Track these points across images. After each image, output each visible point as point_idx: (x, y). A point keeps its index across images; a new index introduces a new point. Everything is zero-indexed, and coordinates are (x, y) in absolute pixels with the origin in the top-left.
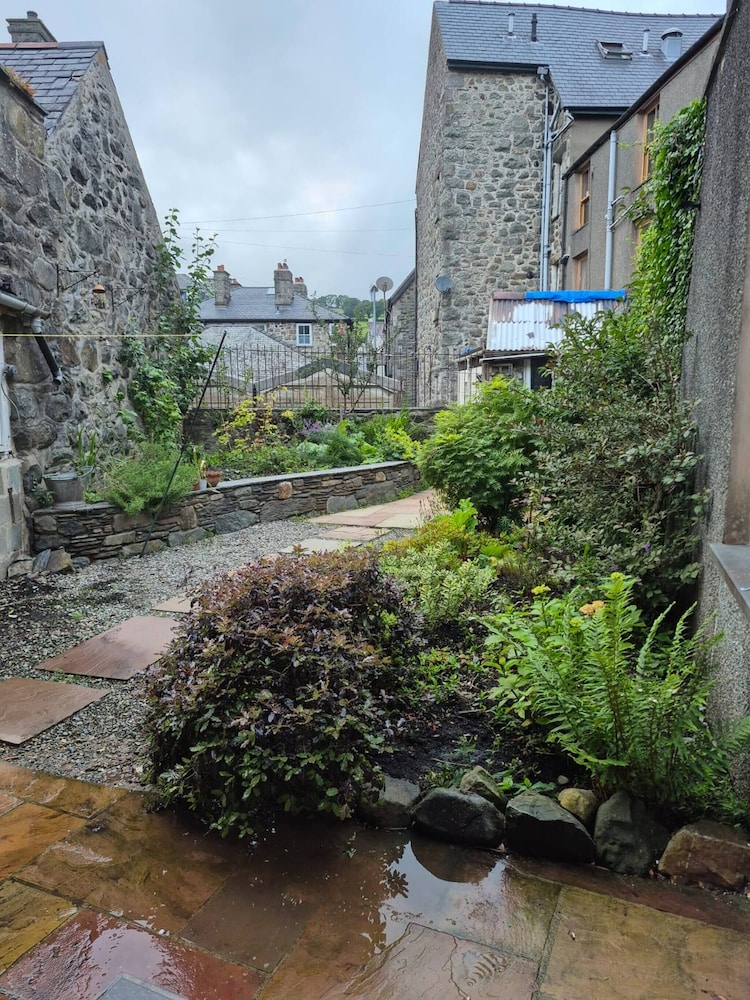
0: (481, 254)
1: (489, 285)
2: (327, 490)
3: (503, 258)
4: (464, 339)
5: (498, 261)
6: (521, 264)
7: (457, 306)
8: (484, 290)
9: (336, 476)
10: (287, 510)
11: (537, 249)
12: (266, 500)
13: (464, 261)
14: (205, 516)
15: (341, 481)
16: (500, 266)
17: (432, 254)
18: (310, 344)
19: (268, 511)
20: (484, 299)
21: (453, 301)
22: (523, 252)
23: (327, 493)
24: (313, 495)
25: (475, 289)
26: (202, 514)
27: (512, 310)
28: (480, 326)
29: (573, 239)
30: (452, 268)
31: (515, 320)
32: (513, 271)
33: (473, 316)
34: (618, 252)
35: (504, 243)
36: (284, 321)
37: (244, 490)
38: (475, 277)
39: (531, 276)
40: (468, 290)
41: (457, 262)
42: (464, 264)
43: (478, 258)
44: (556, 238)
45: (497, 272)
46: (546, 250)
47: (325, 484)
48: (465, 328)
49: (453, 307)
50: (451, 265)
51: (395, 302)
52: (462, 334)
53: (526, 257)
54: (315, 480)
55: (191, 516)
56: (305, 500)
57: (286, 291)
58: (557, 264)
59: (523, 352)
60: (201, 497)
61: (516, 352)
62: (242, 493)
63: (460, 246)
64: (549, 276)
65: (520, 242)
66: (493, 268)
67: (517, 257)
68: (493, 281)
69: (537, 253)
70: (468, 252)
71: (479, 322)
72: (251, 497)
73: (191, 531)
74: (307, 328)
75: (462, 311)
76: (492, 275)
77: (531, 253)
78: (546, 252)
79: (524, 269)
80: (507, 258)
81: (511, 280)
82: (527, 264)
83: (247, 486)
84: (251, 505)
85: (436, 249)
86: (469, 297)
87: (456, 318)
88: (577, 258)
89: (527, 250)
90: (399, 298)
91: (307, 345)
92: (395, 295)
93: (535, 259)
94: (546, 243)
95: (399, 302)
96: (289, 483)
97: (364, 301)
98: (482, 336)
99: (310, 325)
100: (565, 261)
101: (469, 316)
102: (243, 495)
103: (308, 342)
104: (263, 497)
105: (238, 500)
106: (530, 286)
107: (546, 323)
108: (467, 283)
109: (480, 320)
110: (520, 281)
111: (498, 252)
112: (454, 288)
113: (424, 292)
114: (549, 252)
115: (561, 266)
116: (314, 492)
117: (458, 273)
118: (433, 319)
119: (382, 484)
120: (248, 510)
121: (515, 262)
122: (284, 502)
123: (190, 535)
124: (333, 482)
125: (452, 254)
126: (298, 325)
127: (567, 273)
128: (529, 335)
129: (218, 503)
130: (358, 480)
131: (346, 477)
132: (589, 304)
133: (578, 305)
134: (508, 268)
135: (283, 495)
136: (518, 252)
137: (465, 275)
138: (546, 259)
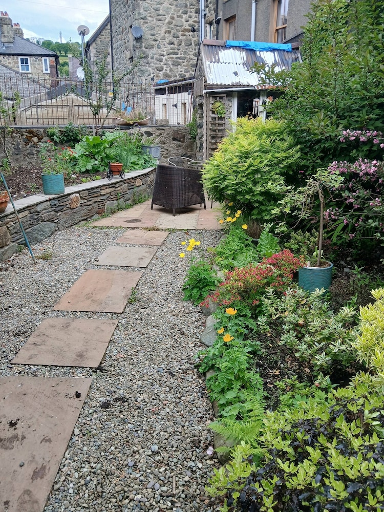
0: (161, 12)
1: (167, 35)
2: (105, 197)
3: (175, 17)
4: (151, 71)
5: (172, 18)
6: (187, 21)
7: (146, 48)
8: (164, 38)
9: (110, 186)
10: (78, 217)
11: (197, 12)
12: (61, 211)
13: (150, 16)
14: (16, 233)
15: (114, 189)
16: (174, 22)
17: (125, 10)
18: (30, 71)
19: (64, 220)
20: (164, 45)
21: (143, 45)
22: (189, 13)
23: (105, 200)
24: (95, 202)
25: (158, 37)
26: (14, 231)
27: (218, 54)
28: (162, 63)
29: (224, 7)
30: (142, 21)
31: (221, 61)
32: (182, 26)
33: (157, 56)
34: (260, 17)
35: (176, 6)
36: (9, 55)
37: (44, 205)
38: (157, 29)
39: (194, 31)
40: (153, 38)
41: (145, 17)
42: (150, 19)
43: (159, 15)
44: (210, 5)
45: (172, 26)
46: (203, 13)
47: (103, 192)
48: (152, 64)
49: (144, 49)
50: (142, 18)
51: (92, 43)
52: (150, 69)
53: (190, 17)
54: (96, 190)
55: (5, 235)
56: (90, 207)
57: (8, 32)
58: (211, 24)
59: (233, 86)
60: (11, 216)
61: (229, 87)
62: (43, 208)
63: (147, 5)
64: (206, 31)
65: (186, 6)
66: (170, 23)
67: (184, 16)
68: (169, 32)
69: (197, 15)
70: (153, 10)
71: (161, 61)
72: (50, 210)
73: (6, 248)
74: (26, 60)
75: (150, 53)
76: (169, 28)
77: (194, 14)
78: (203, 15)
79: (190, 25)
80: (178, 16)
81: (181, 33)
82: (191, 22)
83: (46, 201)
84: (51, 217)
85: (129, 6)
86: (154, 43)
87: (146, 57)
88: (227, 20)
89: (191, 12)
90: (94, 41)
91: (27, 72)
92: (91, 39)
93: (196, 19)
94: (203, 8)
95: (94, 43)
96: (78, 195)
97: (56, 43)
98: (164, 71)
99: (28, 58)
100: (218, 22)
101: (155, 56)
102: (44, 209)
103: (28, 70)
104: (59, 208)
105: (41, 214)
106: (193, 37)
107: (243, 64)
108: (153, 33)
109: (162, 59)
110: (187, 33)
111: (172, 12)
112: (144, 35)
113: (118, 37)
114: (205, 15)
115: (215, 25)
116: (96, 199)
117: (146, 25)
118: (129, 57)
119: (140, 188)
120: (49, 221)
121: (183, 20)
122: (75, 210)
123: (6, 251)
124: (108, 190)
125: (142, 10)
126: (20, 57)
127: (220, 30)
128: (234, 73)
129: (25, 220)
130: (125, 186)
131: (117, 186)
132: (269, 52)
133: (261, 53)
134: (179, 24)
135: (74, 206)
136: (186, 13)
137: (151, 27)
138: (203, 19)
